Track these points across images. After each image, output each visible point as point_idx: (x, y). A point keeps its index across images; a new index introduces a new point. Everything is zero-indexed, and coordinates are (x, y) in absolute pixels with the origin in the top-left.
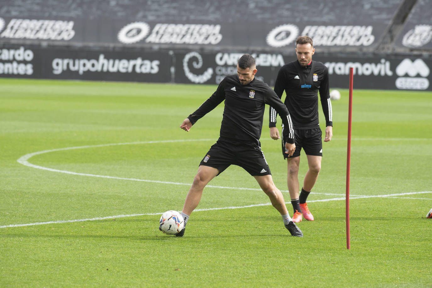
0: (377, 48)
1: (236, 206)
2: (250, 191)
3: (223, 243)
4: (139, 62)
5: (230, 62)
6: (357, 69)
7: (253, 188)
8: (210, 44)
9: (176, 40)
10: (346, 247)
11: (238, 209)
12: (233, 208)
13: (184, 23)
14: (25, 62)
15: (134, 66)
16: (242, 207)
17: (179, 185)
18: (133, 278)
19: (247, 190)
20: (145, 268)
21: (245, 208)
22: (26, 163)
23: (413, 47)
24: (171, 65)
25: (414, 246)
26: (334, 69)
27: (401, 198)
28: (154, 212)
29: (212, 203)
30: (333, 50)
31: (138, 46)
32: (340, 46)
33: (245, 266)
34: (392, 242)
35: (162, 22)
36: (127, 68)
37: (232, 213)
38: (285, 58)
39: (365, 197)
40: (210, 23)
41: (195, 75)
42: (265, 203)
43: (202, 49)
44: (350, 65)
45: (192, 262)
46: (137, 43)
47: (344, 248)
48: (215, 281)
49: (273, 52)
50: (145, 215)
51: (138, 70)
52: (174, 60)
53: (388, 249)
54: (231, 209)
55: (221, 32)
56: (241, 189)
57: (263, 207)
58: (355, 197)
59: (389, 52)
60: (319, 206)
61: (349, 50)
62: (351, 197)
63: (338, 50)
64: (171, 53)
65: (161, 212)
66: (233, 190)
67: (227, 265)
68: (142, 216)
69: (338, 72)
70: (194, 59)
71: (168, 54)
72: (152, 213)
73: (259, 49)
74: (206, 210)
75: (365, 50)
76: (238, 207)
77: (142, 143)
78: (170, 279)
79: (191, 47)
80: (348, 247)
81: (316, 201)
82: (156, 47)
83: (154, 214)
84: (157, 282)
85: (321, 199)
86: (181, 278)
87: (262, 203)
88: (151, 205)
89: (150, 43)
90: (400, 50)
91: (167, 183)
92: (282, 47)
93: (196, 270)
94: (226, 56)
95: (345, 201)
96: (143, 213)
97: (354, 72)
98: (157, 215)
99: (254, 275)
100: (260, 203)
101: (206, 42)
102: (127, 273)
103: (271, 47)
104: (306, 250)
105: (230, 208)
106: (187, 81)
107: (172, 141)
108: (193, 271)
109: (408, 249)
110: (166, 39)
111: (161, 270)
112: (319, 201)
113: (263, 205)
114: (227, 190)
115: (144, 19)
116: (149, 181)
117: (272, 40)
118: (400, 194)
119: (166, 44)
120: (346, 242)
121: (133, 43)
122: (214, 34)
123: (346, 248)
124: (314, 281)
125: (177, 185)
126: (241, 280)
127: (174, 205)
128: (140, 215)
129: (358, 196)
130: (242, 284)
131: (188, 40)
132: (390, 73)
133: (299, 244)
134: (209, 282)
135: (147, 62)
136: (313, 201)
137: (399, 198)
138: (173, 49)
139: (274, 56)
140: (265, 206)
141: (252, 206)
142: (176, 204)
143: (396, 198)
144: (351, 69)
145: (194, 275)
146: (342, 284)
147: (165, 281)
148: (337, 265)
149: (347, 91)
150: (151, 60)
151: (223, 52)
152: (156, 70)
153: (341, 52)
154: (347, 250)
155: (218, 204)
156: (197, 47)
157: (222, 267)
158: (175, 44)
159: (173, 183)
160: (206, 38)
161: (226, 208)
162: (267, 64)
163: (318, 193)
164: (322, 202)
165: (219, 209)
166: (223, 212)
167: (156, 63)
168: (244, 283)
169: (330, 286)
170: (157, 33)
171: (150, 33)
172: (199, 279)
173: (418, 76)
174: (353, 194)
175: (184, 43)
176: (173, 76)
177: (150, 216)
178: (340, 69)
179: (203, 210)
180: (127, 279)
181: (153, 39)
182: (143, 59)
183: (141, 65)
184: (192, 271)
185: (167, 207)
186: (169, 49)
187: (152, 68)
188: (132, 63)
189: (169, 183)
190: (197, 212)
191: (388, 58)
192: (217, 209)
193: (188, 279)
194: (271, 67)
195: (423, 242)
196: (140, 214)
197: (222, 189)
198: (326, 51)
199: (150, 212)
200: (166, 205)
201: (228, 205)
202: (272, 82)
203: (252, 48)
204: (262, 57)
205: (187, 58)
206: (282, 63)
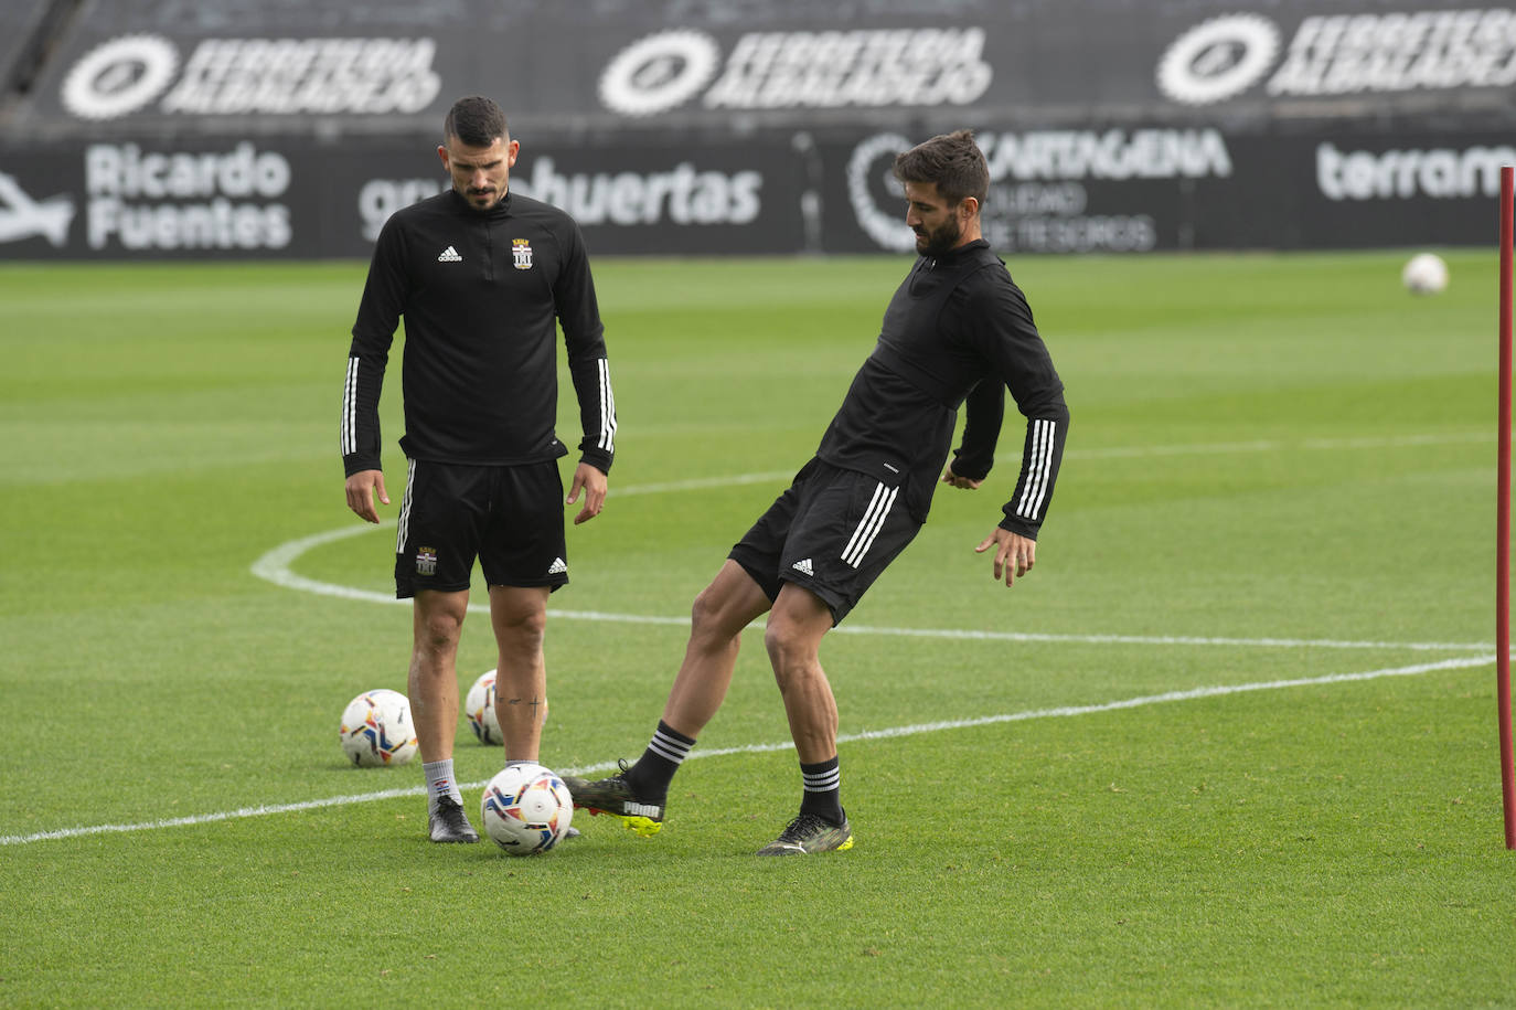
2: (1126, 646)
4: (682, 180)
5: (1025, 168)
7: (1137, 634)
8: (946, 104)
9: (818, 92)
10: (1501, 840)
11: (1086, 715)
12: (1070, 711)
13: (846, 27)
14: (258, 200)
15: (667, 200)
16: (1100, 708)
17: (862, 636)
18: (708, 988)
19: (1116, 646)
20: (753, 948)
21: (1113, 710)
22: (282, 577)
24: (805, 186)
26: (1417, 176)
29: (987, 697)
30: (1411, 105)
31: (680, 121)
32: (1437, 91)
33: (1128, 928)
35: (766, 29)
36: (639, 207)
37: (1067, 730)
38: (1232, 144)
40: (942, 22)
42: (1187, 690)
43: (915, 122)
44: (1478, 157)
45: (926, 919)
46: (674, 110)
47: (1495, 844)
48: (1017, 988)
49: (1187, 121)
50: (741, 754)
51: (681, 212)
52: (815, 170)
54: (1062, 717)
55: (987, 55)
56: (1093, 639)
57: (1179, 703)
60: (1390, 693)
61: (1469, 102)
63: (1427, 103)
64: (803, 142)
66: (1065, 645)
67: (1059, 926)
69: (1433, 186)
71: (789, 146)
72: (767, 744)
73: (1131, 111)
74: (968, 723)
76: (1087, 709)
77: (713, 482)
78: (849, 985)
79: (875, 118)
80: (1510, 842)
81: (1378, 674)
82: (744, 125)
83: (772, 748)
84: (800, 1002)
85: (1395, 666)
86: (888, 983)
87: (1174, 690)
88: (761, 716)
89: (722, 108)
92: (1220, 103)
93: (944, 948)
94: (1008, 147)
97: (1493, 184)
99: (1163, 959)
100: (1167, 691)
101: (933, 96)
102: (685, 972)
103: (1175, 103)
105: (1057, 712)
108: (933, 952)
110: (781, 92)
111: (815, 953)
112: (1389, 672)
113: (1178, 696)
114: (1043, 645)
115: (694, 20)
117: (1179, 78)
119: (781, 109)
121: (659, 115)
122: (960, 66)
123: (1504, 844)
124: (1389, 974)
126: (1114, 981)
128: (721, 752)
130: (1120, 996)
131: (863, 90)
134: (997, 992)
135: (715, 183)
136: (1369, 675)
138: (813, 129)
139: (1191, 138)
140: (1188, 701)
141: (1138, 701)
142: (852, 706)
145: (938, 968)
146: (1497, 979)
147: (831, 997)
148: (1472, 912)
149: (1492, 258)
150: (730, 172)
151: (998, 130)
152: (747, 209)
153: (1442, 113)
154: (1506, 854)
155: (1011, 699)
156: (898, 118)
157: (1041, 934)
160: (932, 81)
161: (1042, 713)
162: (1165, 168)
163: (1383, 644)
164: (1401, 677)
165: (1016, 717)
166: (1031, 727)
167: (746, 183)
168: (1128, 993)
169: (1452, 990)
170: (748, 69)
171: (719, 72)
172: (957, 982)
175: (851, 105)
176: (814, 229)
177: (757, 754)
178: (1439, 174)
179: (957, 724)
180: (686, 992)
181: (731, 91)
182: (701, 168)
183: (693, 194)
184: (931, 956)
186: (790, 131)
187: (732, 202)
188: (658, 185)
190: (934, 731)
192: (1006, 718)
193: (915, 985)
194: (1179, 178)
196: (721, 748)
197: (1025, 644)
198: (1383, 108)
199: (757, 741)
201: (1048, 702)
202: (1186, 234)
203: (1104, 110)
204: (1145, 142)
205: (864, 156)
206: (1222, 164)
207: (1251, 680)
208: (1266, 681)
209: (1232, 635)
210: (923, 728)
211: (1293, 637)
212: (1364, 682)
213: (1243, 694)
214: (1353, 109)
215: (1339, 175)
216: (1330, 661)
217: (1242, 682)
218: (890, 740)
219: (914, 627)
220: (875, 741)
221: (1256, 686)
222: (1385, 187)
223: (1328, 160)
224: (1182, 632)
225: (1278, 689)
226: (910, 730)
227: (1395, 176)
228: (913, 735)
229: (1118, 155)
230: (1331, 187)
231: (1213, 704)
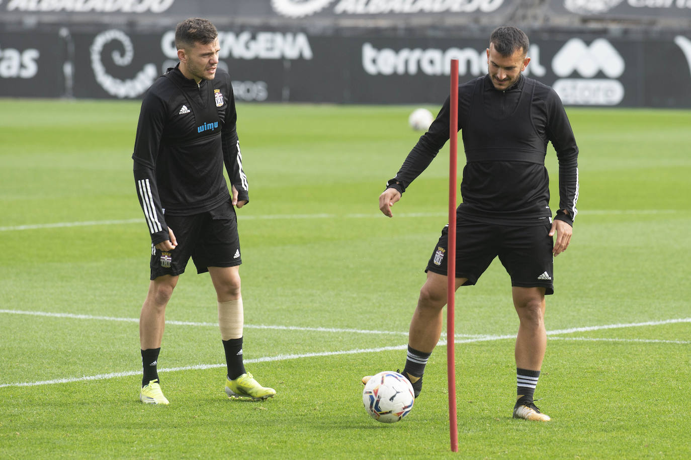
0: (512, 18)
1: (211, 364)
3: (183, 444)
6: (469, 63)
8: (149, 12)
9: (74, 3)
10: (448, 446)
11: (213, 369)
17: (86, 320)
23: (589, 14)
24: (65, 59)
25: (596, 442)
26: (419, 63)
27: (567, 339)
28: (31, 379)
30: (416, 22)
32: (431, 14)
34: (548, 435)
38: (313, 41)
39: (489, 338)
41: (118, 81)
42: (273, 356)
43: (131, 25)
44: (453, 54)
47: (445, 448)
49: (287, 27)
50: (12, 387)
52: (71, 48)
53: (539, 450)
54: (200, 369)
57: (268, 364)
58: (468, 338)
59: (537, 24)
60: (390, 360)
61: (450, 21)
62: (458, 338)
63: (427, 21)
64: (64, 32)
65: (46, 380)
66: (204, 328)
68: (4, 388)
69: (428, 69)
70: (114, 46)
71: (57, 34)
72: (27, 382)
73: (256, 21)
75: (484, 21)
76: (215, 366)
79: (106, 20)
80: (453, 448)
81: (383, 349)
82: (31, 21)
83: (30, 384)
85: (394, 345)
88: (25, 365)
89: (17, 10)
90: (559, 21)
91: (58, 315)
92: (307, 17)
95: (446, 348)
96: (7, 382)
97: (462, 69)
98: (38, 386)
101: (140, 8)
103: (282, 16)
104: (362, 455)
105: (197, 367)
106: (101, 94)
107: (69, 225)
109: (583, 448)
110: (53, 2)
112: (390, 348)
113: (268, 359)
116: (19, 312)
118: (565, 331)
119: (52, 12)
120: (449, 435)
123: (450, 449)
125: (80, 320)
127: (75, 363)
129: (473, 336)
132: (539, 71)
133: (346, 442)
135: (12, 54)
136: (378, 350)
137: (562, 339)
138: (69, 25)
139: (289, 37)
140: (273, 362)
142: (78, 362)
143: (556, 338)
144: (454, 63)
150: (21, 50)
152: (31, 70)
153: (434, 27)
154: (451, 454)
156: (121, 20)
158: (72, 13)
159: (71, 315)
161: (189, 368)
162: (275, 54)
163: (387, 332)
164: (396, 351)
165: (174, 369)
166: (181, 375)
167: (30, 55)
173: (600, 75)
174: (463, 333)
175: (93, 11)
176: (69, 83)
177: (21, 388)
178: (432, 62)
181: (24, 2)
185: (59, 368)
186: (58, 25)
187: (22, 66)
189: (64, 315)
191: (536, 37)
194: (283, 59)
195: (614, 434)
197: (180, 327)
198: (401, 24)
199: (21, 379)
200: (58, 365)
201: (193, 362)
202: (286, 93)
203: (240, 20)
204: (264, 38)
205: (100, 42)
206: (308, 53)
207: (310, 351)
208: (319, 352)
209: (301, 325)
210: (119, 375)
211: (336, 327)
212: (376, 353)
213: (305, 359)
214: (383, 23)
215: (374, 61)
216: (357, 341)
217: (305, 352)
218: (100, 381)
219: (116, 316)
220: (90, 382)
221: (313, 355)
222: (401, 69)
223: (368, 52)
224: (272, 323)
225: (325, 356)
226: (111, 376)
227: (406, 63)
228: (112, 379)
229: (247, 47)
230: (370, 68)
231: (288, 364)
